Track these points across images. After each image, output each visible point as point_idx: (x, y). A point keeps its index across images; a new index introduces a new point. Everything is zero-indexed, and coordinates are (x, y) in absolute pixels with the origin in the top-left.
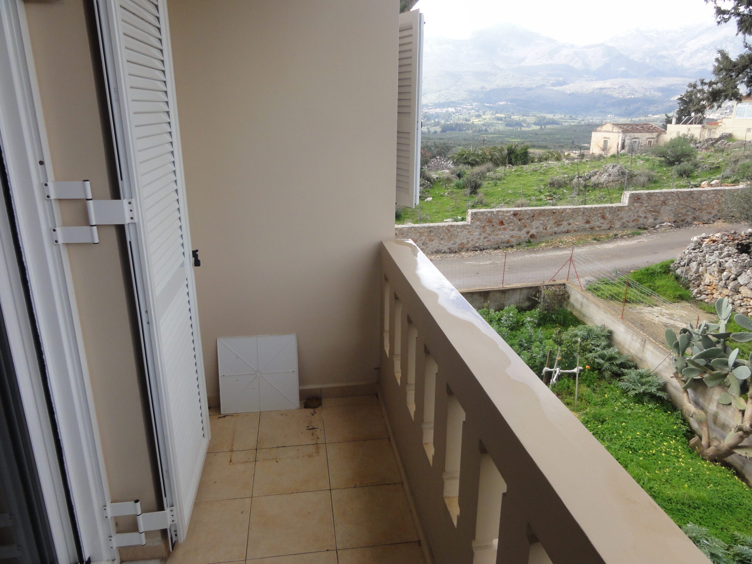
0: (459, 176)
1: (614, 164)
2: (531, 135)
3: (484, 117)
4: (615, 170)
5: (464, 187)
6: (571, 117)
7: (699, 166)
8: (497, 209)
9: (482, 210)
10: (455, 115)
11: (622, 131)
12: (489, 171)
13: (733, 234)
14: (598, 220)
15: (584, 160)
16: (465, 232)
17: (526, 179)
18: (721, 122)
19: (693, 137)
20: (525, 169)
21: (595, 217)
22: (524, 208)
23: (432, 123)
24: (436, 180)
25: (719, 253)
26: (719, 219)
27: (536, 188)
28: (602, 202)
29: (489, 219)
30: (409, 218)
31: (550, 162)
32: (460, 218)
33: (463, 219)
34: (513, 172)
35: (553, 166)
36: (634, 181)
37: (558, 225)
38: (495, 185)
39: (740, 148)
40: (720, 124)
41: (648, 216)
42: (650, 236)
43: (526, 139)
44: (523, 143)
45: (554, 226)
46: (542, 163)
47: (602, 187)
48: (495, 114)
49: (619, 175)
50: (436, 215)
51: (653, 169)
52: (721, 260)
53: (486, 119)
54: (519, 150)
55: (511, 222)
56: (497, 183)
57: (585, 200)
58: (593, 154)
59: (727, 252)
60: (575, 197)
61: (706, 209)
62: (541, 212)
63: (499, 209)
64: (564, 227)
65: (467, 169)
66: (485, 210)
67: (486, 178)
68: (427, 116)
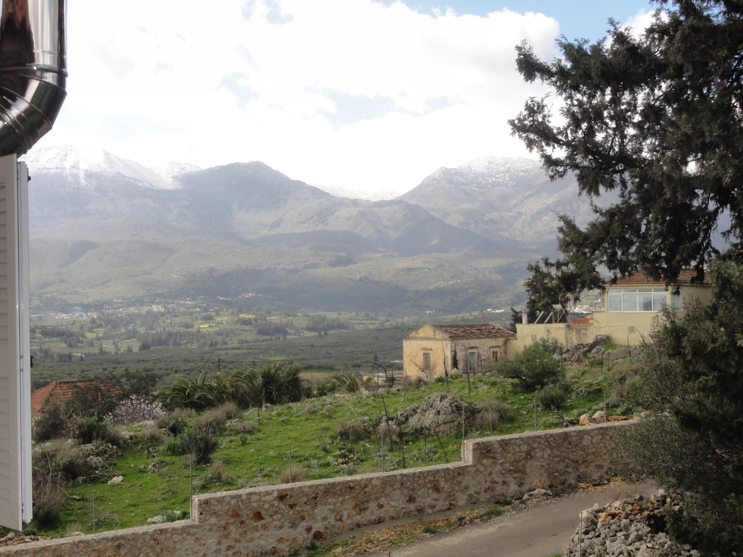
0: (175, 430)
1: (443, 394)
2: (304, 348)
3: (218, 319)
4: (446, 403)
5: (184, 452)
6: (367, 315)
7: (572, 391)
8: (248, 490)
9: (219, 494)
10: (164, 318)
11: (450, 337)
12: (229, 417)
13: (639, 500)
14: (428, 494)
15: (394, 389)
16: (190, 540)
17: (299, 428)
18: (592, 319)
19: (556, 342)
20: (294, 410)
21: (422, 490)
22: (297, 484)
23: (123, 334)
24: (129, 441)
25: (624, 535)
26: (616, 475)
27: (318, 443)
28: (431, 460)
29: (234, 511)
30: (74, 521)
31: (337, 395)
32: (179, 512)
33: (185, 515)
34: (274, 416)
35: (342, 402)
36: (478, 421)
37: (361, 510)
38: (244, 443)
39: (624, 358)
40: (591, 321)
41: (508, 479)
42: (517, 516)
43: (295, 355)
44: (291, 362)
45: (354, 513)
46: (324, 397)
47: (429, 435)
48: (238, 315)
49: (453, 412)
50: (131, 512)
51: (504, 399)
52: (629, 548)
53: (222, 323)
54: (282, 375)
55: (276, 512)
56: (246, 439)
57: (404, 459)
58: (407, 377)
59: (636, 533)
60: (387, 455)
61: (593, 461)
62: (328, 489)
63: (252, 490)
64: (372, 513)
65: (190, 416)
66: (224, 493)
67: (225, 430)
68: (112, 321)
